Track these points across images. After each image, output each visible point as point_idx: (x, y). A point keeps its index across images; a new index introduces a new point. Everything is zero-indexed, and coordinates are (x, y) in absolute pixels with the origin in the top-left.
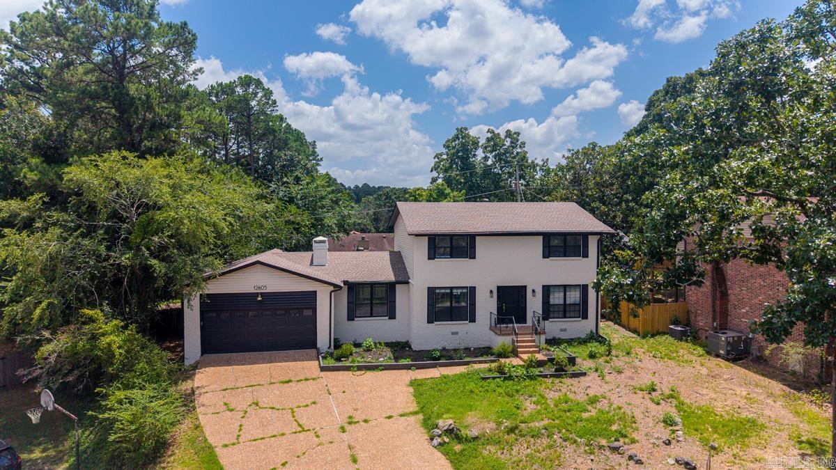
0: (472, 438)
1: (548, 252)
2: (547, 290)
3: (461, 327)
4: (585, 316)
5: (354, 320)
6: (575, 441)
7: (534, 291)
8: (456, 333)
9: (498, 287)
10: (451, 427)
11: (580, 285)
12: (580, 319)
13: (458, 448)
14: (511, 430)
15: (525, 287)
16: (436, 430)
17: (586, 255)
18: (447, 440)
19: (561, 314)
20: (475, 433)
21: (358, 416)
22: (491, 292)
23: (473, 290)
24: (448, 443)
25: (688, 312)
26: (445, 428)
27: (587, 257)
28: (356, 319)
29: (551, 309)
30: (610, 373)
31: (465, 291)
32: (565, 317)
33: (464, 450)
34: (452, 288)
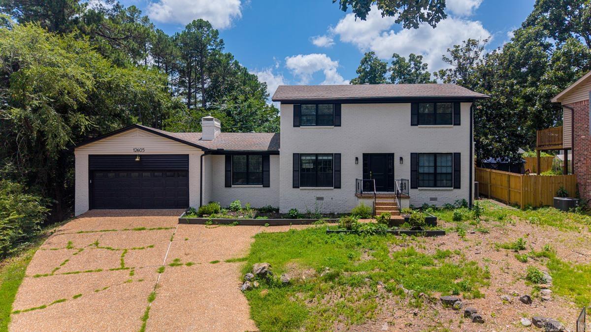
0: (283, 283)
1: (418, 119)
2: (416, 158)
3: (327, 193)
4: (457, 186)
5: (231, 187)
6: (401, 292)
7: (401, 159)
8: (322, 199)
9: (364, 155)
10: (263, 271)
11: (452, 153)
12: (453, 188)
13: (264, 292)
14: (331, 278)
15: (393, 155)
16: (250, 274)
17: (458, 123)
18: (256, 284)
19: (432, 183)
20: (288, 277)
21: (185, 260)
22: (357, 159)
23: (338, 156)
24: (257, 288)
25: (577, 186)
26: (258, 272)
27: (459, 124)
28: (233, 186)
29: (421, 178)
30: (474, 233)
31: (330, 158)
32: (435, 186)
33: (269, 295)
34: (317, 155)
